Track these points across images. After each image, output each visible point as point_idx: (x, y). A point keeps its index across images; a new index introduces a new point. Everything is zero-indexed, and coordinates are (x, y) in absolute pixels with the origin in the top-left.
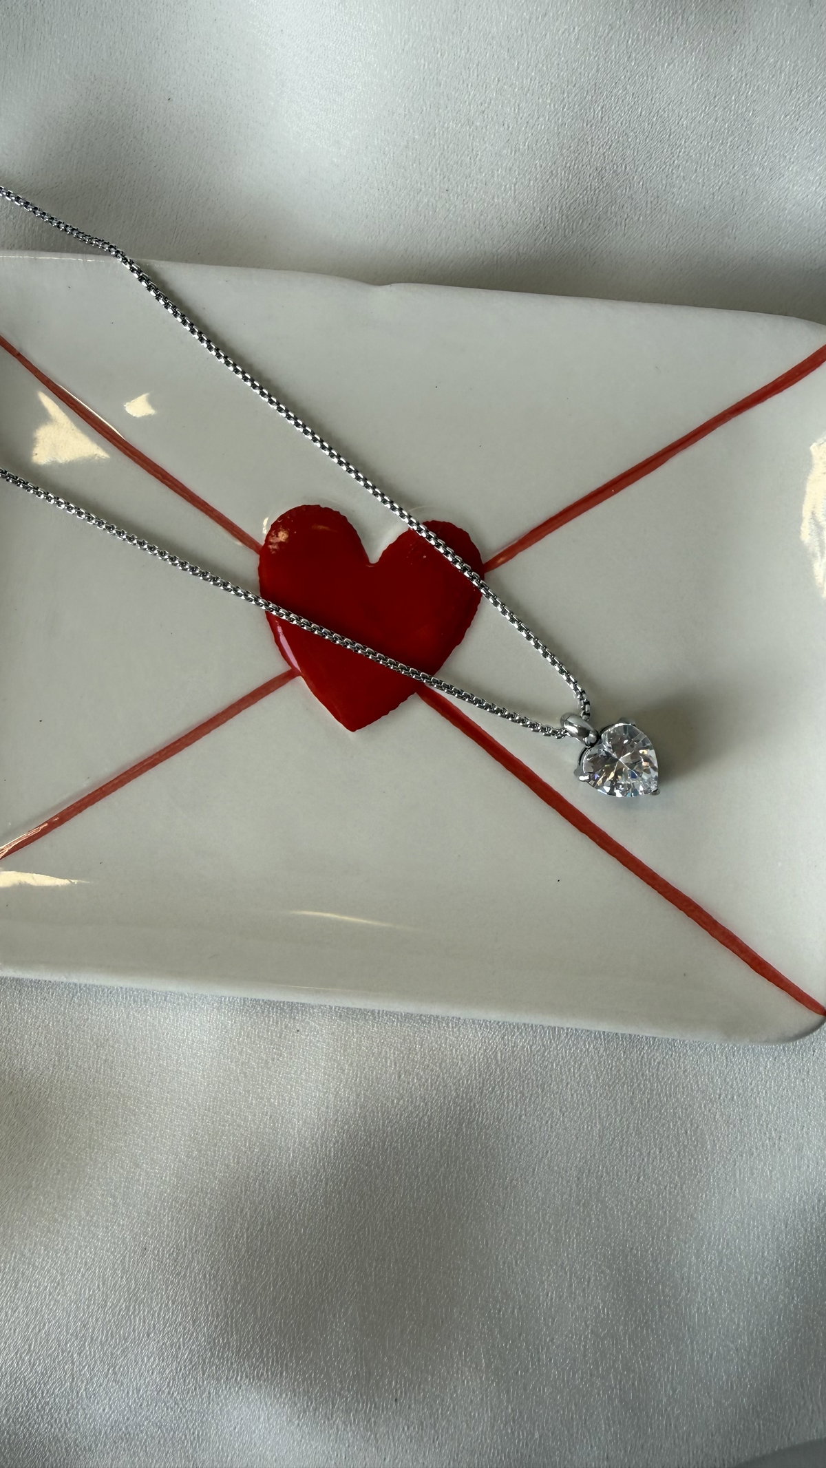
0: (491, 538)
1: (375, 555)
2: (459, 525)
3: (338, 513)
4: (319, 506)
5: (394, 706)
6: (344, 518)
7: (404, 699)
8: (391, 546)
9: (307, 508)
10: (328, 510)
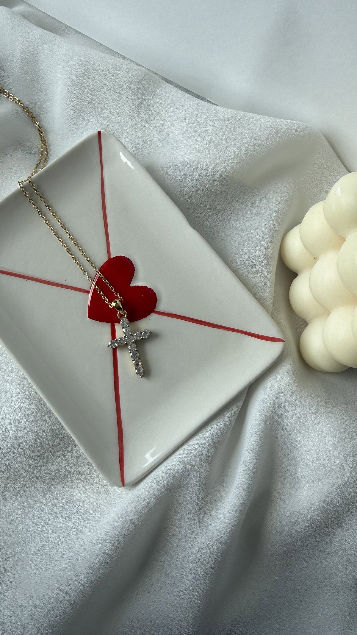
0: (161, 306)
1: (132, 285)
2: (157, 296)
3: (134, 267)
4: (132, 262)
5: (103, 322)
6: (134, 270)
7: (107, 322)
8: (138, 286)
9: (129, 259)
10: (133, 265)
